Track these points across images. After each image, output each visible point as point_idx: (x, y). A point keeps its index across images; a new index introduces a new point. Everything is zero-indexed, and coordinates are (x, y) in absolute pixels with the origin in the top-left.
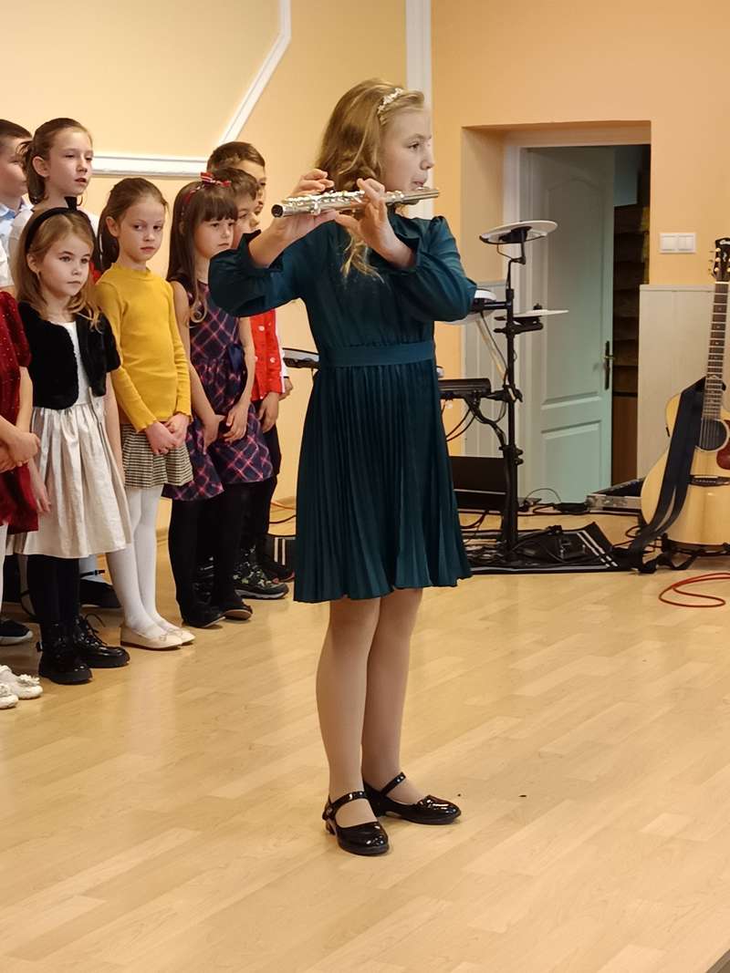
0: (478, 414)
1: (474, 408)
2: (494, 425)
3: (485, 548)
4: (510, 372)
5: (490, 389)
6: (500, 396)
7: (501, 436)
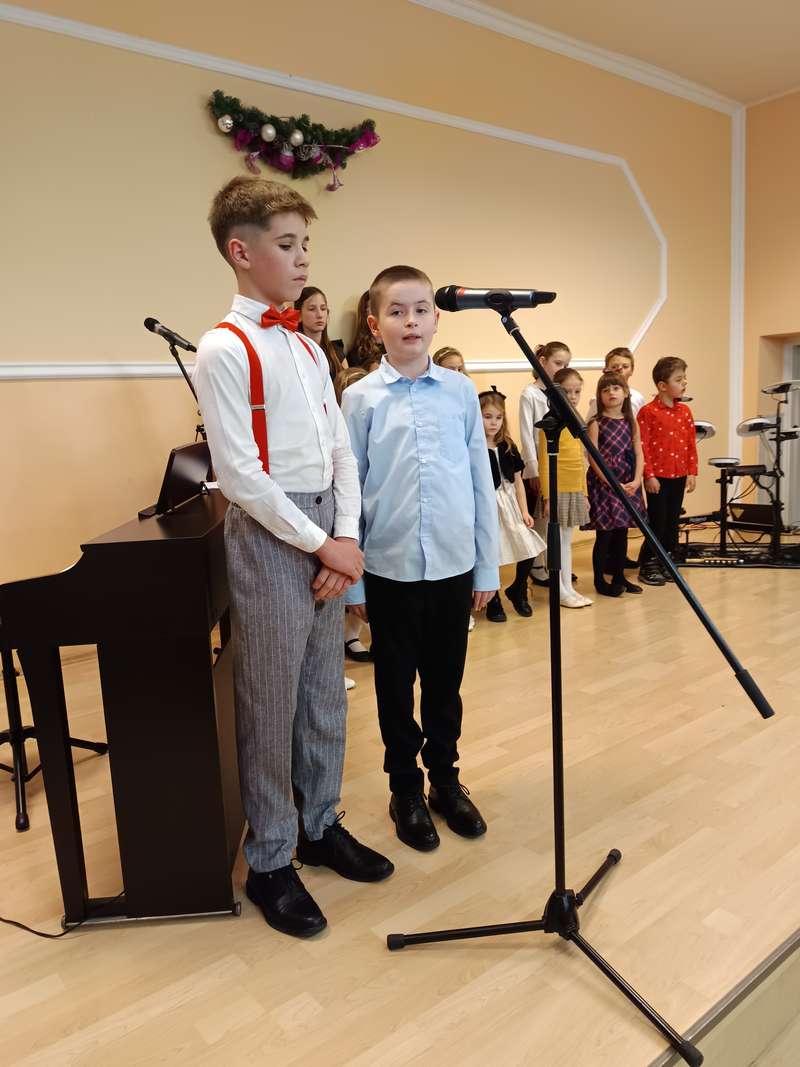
0: (758, 484)
1: (756, 481)
2: (767, 489)
3: (762, 553)
4: (778, 462)
5: (765, 471)
6: (770, 474)
7: (771, 495)
